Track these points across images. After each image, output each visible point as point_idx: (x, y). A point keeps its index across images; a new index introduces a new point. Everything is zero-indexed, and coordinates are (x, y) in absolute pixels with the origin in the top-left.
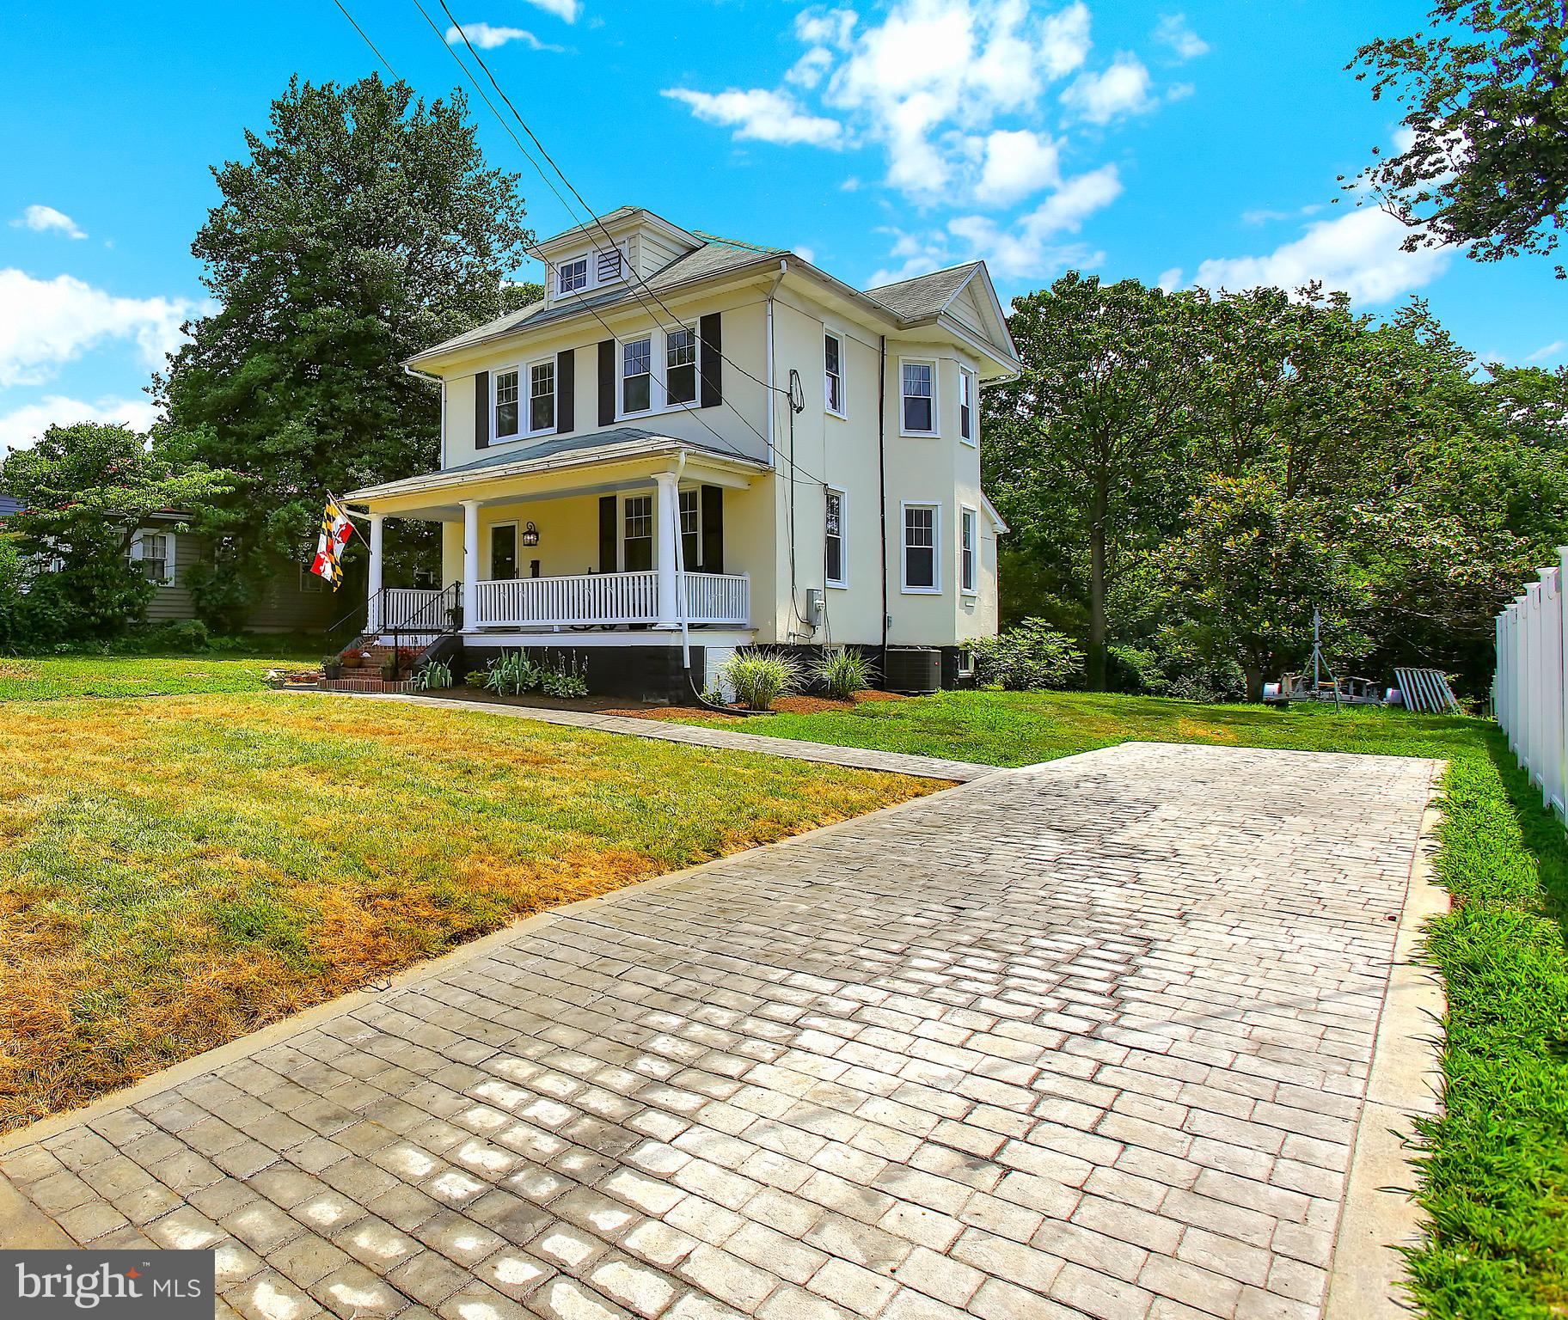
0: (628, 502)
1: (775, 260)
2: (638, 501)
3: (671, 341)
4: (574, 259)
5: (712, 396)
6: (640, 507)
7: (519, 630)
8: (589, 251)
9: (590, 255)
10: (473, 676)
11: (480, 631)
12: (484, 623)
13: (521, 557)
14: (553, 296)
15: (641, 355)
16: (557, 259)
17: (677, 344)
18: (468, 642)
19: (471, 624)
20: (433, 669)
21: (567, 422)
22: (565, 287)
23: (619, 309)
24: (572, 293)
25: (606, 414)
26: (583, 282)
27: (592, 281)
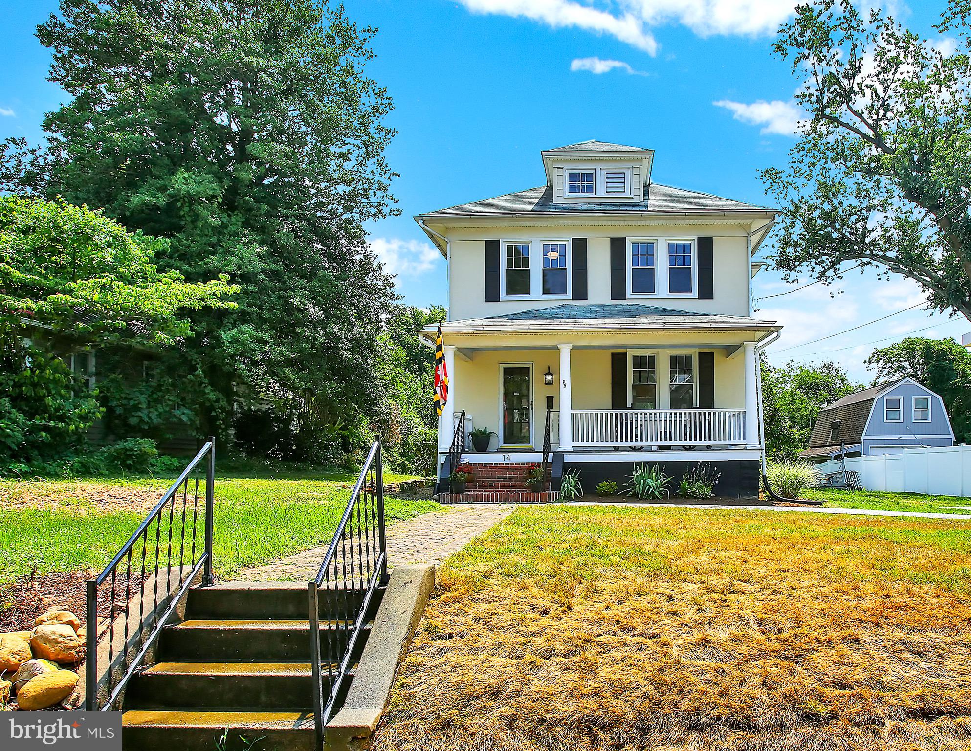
0: (635, 358)
1: (772, 213)
2: (644, 358)
3: (672, 248)
4: (581, 168)
5: (706, 292)
6: (647, 363)
7: (617, 449)
8: (598, 166)
9: (598, 170)
10: (604, 485)
11: (577, 451)
12: (580, 444)
13: (537, 394)
14: (562, 193)
15: (646, 252)
16: (566, 166)
17: (677, 251)
18: (568, 459)
19: (566, 442)
20: (570, 482)
21: (580, 292)
22: (572, 189)
23: (642, 218)
24: (581, 194)
25: (618, 292)
26: (590, 189)
27: (600, 190)
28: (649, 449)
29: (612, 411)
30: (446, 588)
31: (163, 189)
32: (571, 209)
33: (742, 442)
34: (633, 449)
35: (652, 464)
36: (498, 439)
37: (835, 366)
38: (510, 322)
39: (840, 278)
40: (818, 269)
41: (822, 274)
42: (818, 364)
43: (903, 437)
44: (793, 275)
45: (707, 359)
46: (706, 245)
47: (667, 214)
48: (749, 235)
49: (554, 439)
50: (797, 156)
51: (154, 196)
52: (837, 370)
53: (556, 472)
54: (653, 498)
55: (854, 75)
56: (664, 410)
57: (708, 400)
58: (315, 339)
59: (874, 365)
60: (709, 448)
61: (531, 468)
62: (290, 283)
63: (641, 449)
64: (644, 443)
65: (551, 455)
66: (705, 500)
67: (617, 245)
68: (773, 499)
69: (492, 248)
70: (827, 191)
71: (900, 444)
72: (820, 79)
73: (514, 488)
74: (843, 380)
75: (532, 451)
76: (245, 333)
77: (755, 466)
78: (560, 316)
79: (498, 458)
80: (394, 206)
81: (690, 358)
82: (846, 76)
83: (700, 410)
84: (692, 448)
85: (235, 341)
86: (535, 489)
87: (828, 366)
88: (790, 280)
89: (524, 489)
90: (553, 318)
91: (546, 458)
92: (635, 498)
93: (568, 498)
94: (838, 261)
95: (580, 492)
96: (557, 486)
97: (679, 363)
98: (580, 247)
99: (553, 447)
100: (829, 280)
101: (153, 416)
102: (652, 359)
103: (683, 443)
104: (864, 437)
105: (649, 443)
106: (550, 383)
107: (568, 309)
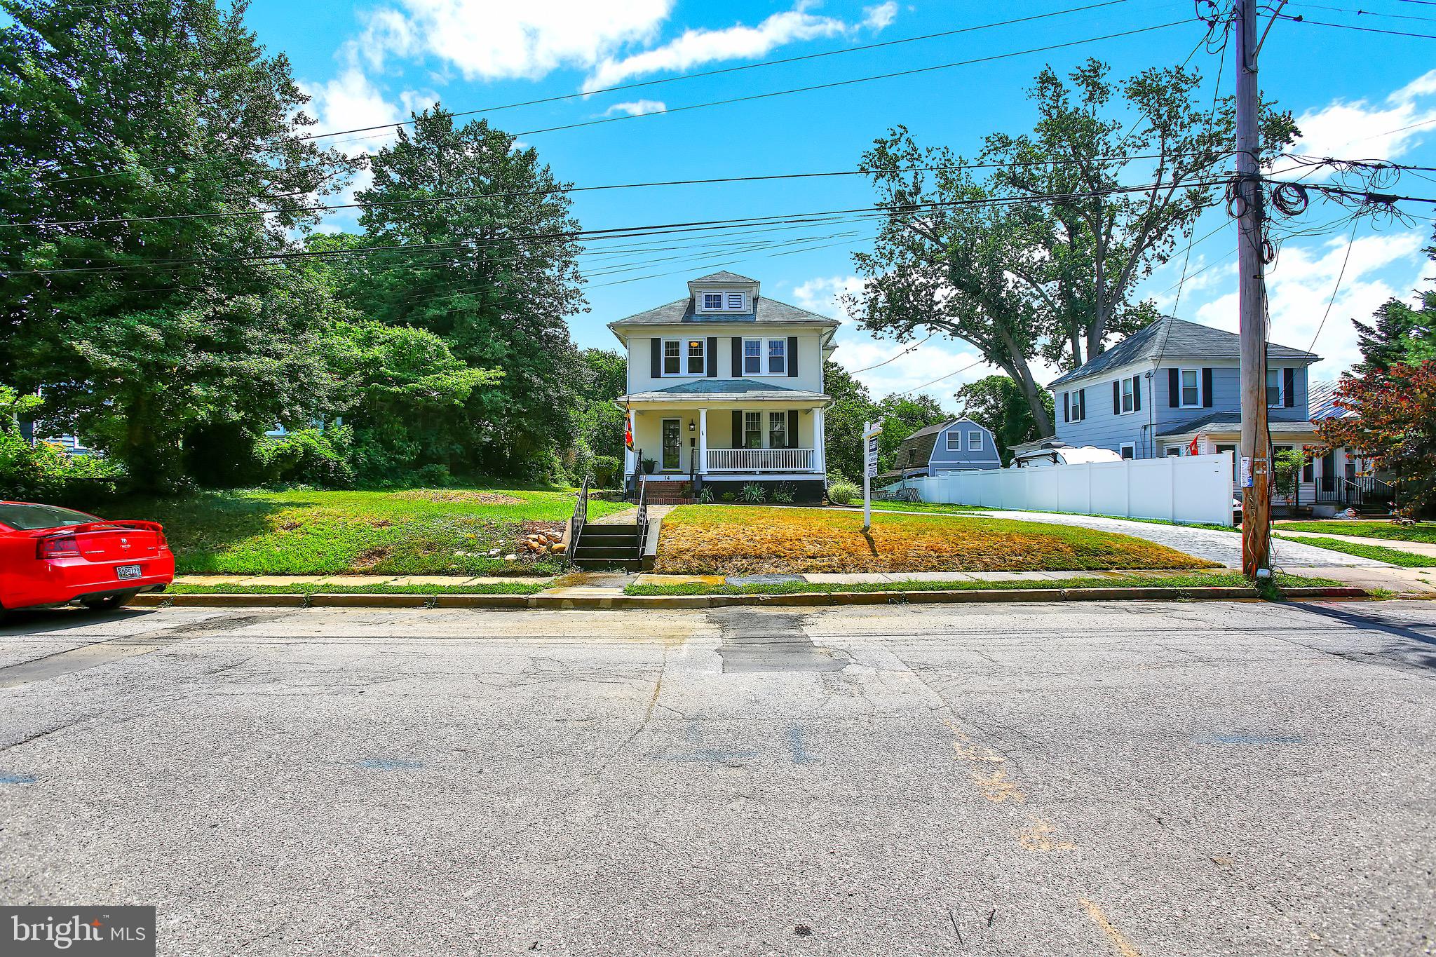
0: (747, 415)
2: (753, 415)
3: (771, 344)
4: (713, 292)
5: (793, 372)
6: (755, 417)
7: (735, 473)
8: (724, 291)
9: (724, 293)
10: (727, 495)
11: (710, 473)
12: (712, 470)
13: (684, 436)
14: (701, 308)
15: (755, 347)
16: (703, 290)
17: (774, 346)
18: (705, 479)
19: (704, 469)
20: (706, 492)
21: (713, 372)
22: (707, 305)
23: (752, 326)
24: (713, 309)
25: (736, 372)
26: (718, 305)
27: (725, 307)
28: (754, 473)
29: (733, 450)
30: (666, 526)
31: (444, 304)
32: (707, 320)
33: (811, 469)
34: (746, 473)
35: (756, 482)
36: (659, 467)
37: (930, 398)
38: (669, 395)
39: (914, 338)
40: (896, 333)
41: (900, 336)
42: (915, 397)
43: (961, 462)
44: (880, 334)
45: (793, 415)
46: (793, 342)
47: (769, 324)
48: (821, 336)
49: (696, 467)
50: (881, 244)
51: (439, 309)
52: (932, 401)
53: (698, 487)
54: (755, 503)
55: (916, 195)
56: (766, 449)
57: (794, 443)
58: (538, 399)
59: (962, 398)
60: (794, 473)
61: (683, 484)
62: (521, 361)
63: (750, 473)
64: (751, 470)
65: (694, 476)
66: (787, 504)
67: (736, 343)
68: (831, 504)
69: (656, 343)
70: (903, 271)
71: (958, 467)
72: (893, 193)
73: (672, 496)
74: (937, 409)
75: (681, 473)
76: (496, 396)
77: (821, 483)
78: (699, 390)
79: (662, 478)
80: (586, 306)
81: (782, 414)
82: (910, 194)
83: (787, 450)
84: (783, 473)
85: (491, 401)
86: (685, 497)
87: (924, 399)
88: (878, 337)
89: (678, 497)
90: (696, 392)
91: (691, 478)
92: (745, 502)
93: (705, 502)
94: (911, 326)
95: (711, 498)
96: (698, 495)
97: (775, 417)
98: (712, 343)
99: (695, 472)
100: (905, 340)
101: (440, 450)
102: (758, 414)
103: (778, 469)
104: (930, 462)
105: (754, 469)
106: (693, 430)
107: (704, 384)
